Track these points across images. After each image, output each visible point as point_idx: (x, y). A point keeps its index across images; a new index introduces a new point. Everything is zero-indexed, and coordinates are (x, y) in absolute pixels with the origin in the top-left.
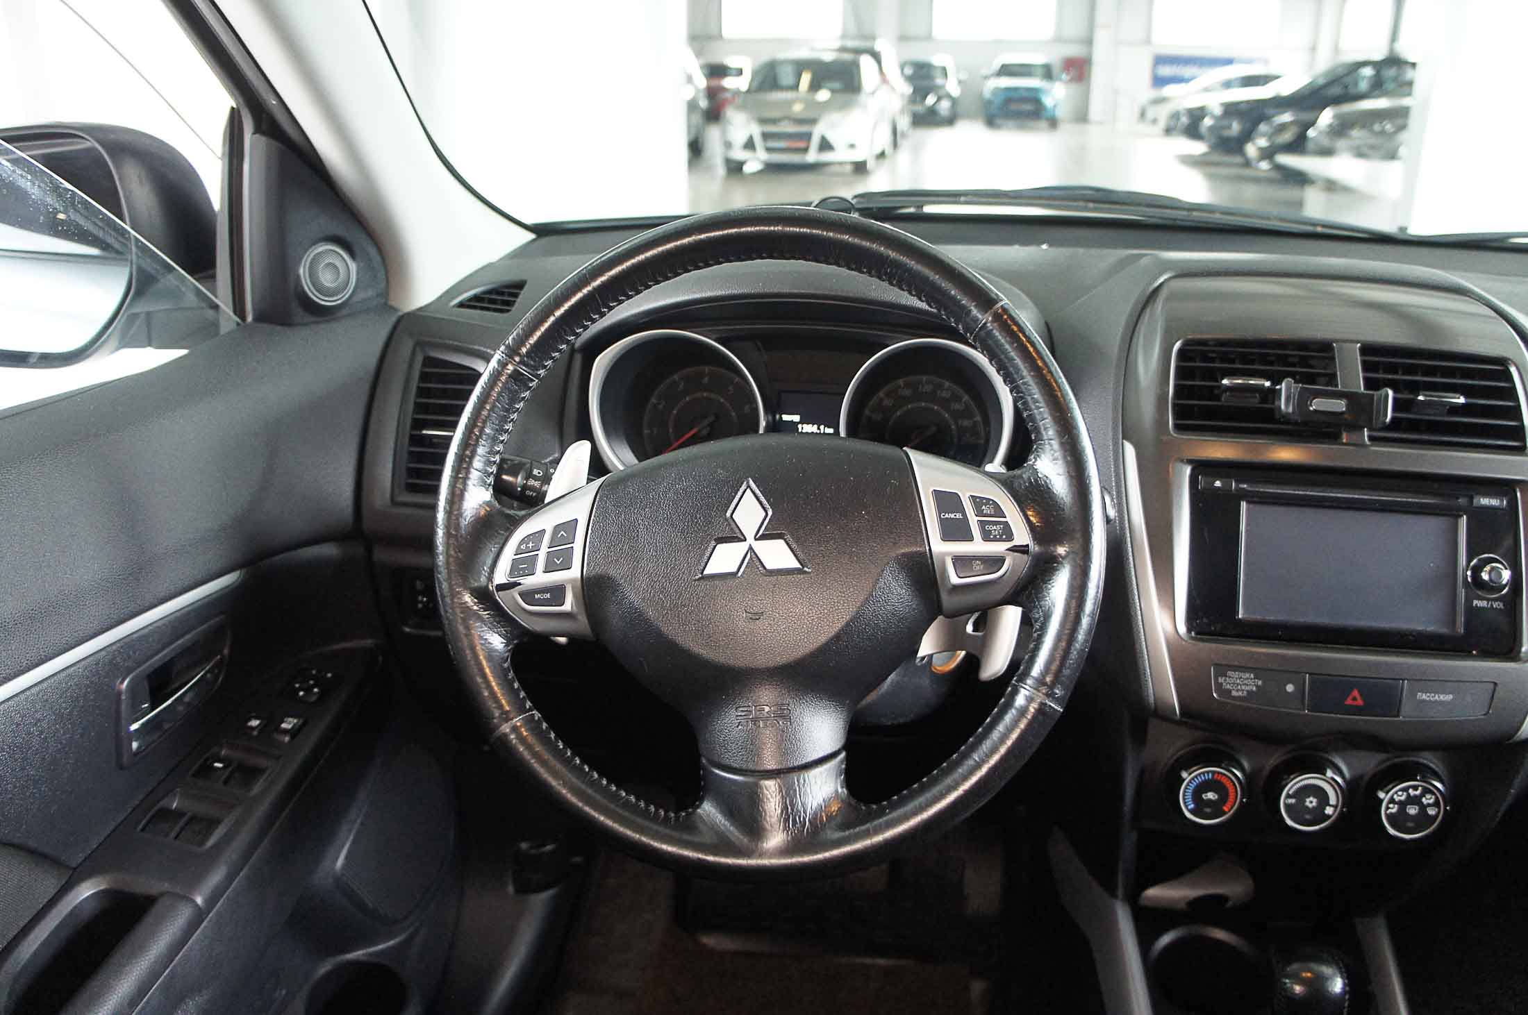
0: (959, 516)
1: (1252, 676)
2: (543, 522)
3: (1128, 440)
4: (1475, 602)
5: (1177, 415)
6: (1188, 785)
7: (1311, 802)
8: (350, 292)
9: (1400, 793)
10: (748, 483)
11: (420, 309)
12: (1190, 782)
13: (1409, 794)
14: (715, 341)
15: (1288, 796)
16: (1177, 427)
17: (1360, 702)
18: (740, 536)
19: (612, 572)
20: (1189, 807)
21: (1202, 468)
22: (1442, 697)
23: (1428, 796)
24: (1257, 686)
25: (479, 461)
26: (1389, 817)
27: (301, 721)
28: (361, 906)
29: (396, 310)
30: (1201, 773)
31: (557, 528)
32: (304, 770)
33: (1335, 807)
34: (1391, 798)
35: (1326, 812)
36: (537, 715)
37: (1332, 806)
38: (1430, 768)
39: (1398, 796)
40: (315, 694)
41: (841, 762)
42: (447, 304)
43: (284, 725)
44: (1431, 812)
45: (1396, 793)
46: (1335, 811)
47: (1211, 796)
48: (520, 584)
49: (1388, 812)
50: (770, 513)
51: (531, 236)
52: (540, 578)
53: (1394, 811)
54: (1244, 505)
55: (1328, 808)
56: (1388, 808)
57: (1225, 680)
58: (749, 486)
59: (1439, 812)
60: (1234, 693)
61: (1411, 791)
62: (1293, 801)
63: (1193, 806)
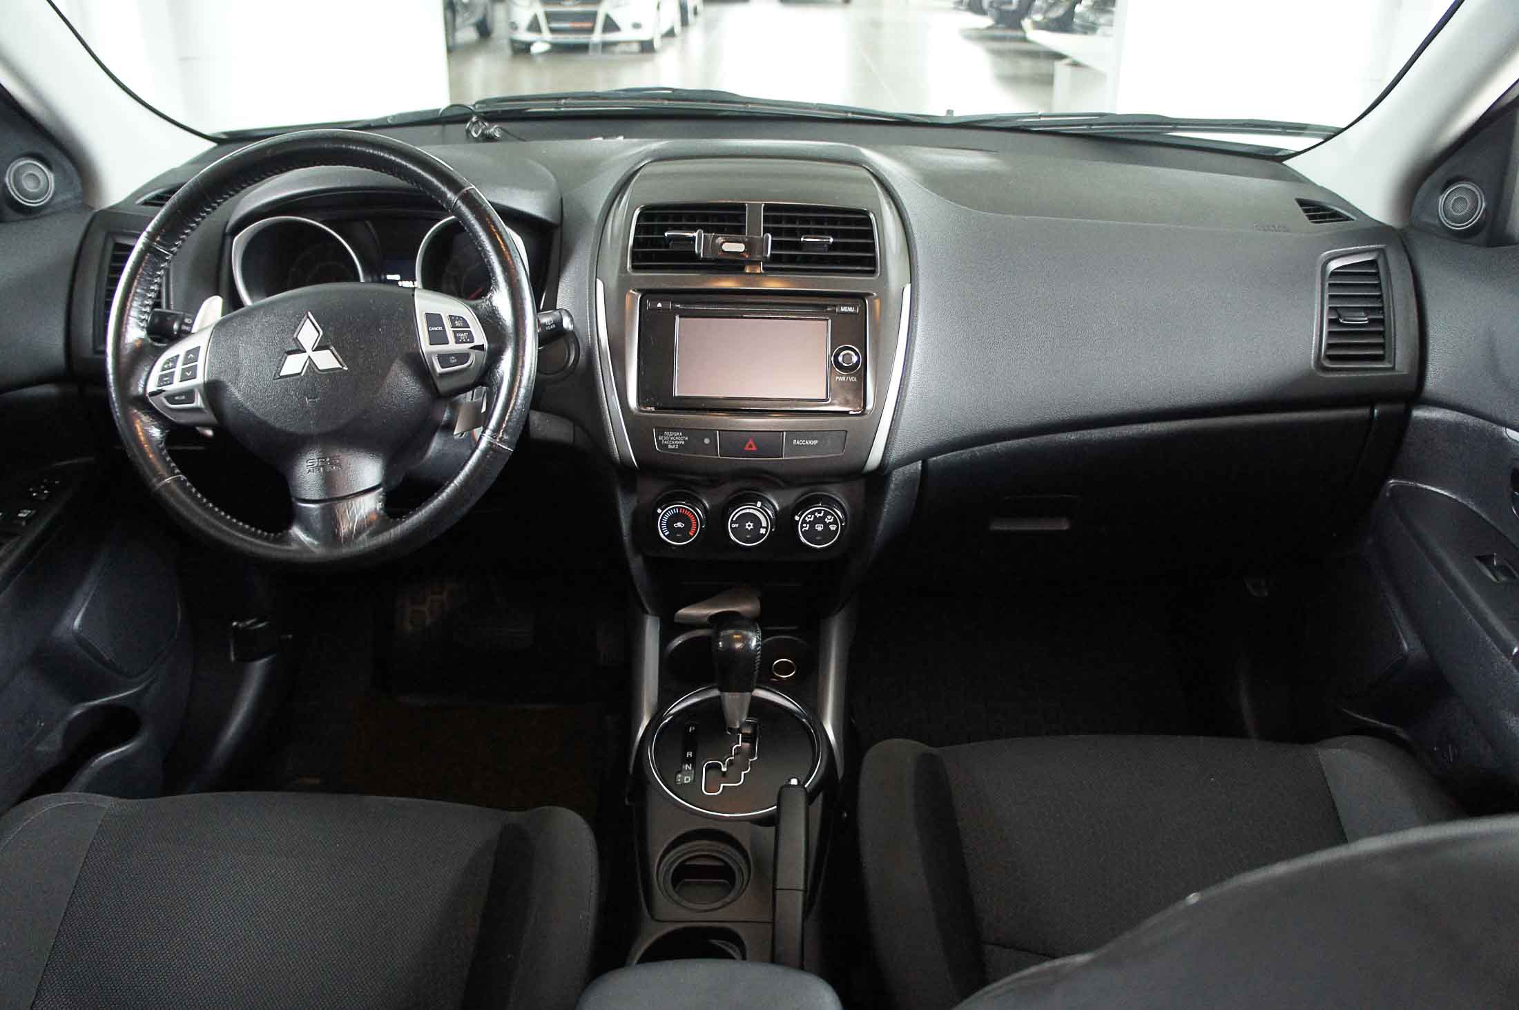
0: (440, 328)
1: (681, 434)
2: (180, 349)
3: (599, 278)
4: (837, 378)
5: (633, 261)
6: (662, 518)
7: (749, 526)
8: (50, 196)
9: (809, 516)
10: (308, 315)
11: (112, 208)
12: (663, 515)
13: (815, 517)
14: (320, 223)
15: (732, 522)
16: (635, 268)
17: (754, 448)
18: (301, 349)
19: (222, 378)
20: (666, 534)
21: (646, 293)
22: (810, 442)
23: (829, 517)
24: (685, 441)
25: (134, 311)
26: (804, 533)
27: (34, 512)
28: (99, 658)
29: (93, 208)
30: (671, 509)
31: (188, 352)
32: (37, 543)
33: (767, 528)
34: (803, 520)
35: (761, 532)
36: (183, 477)
37: (764, 528)
38: (835, 500)
39: (808, 518)
40: (45, 494)
41: (380, 494)
42: (134, 202)
43: (20, 515)
44: (833, 528)
45: (806, 516)
46: (766, 532)
47: (679, 525)
48: (164, 391)
49: (803, 530)
50: (321, 333)
51: (213, 145)
52: (177, 385)
53: (807, 529)
54: (677, 318)
55: (761, 529)
56: (802, 527)
57: (664, 438)
58: (308, 317)
59: (838, 527)
60: (670, 447)
61: (816, 514)
62: (737, 525)
63: (668, 533)
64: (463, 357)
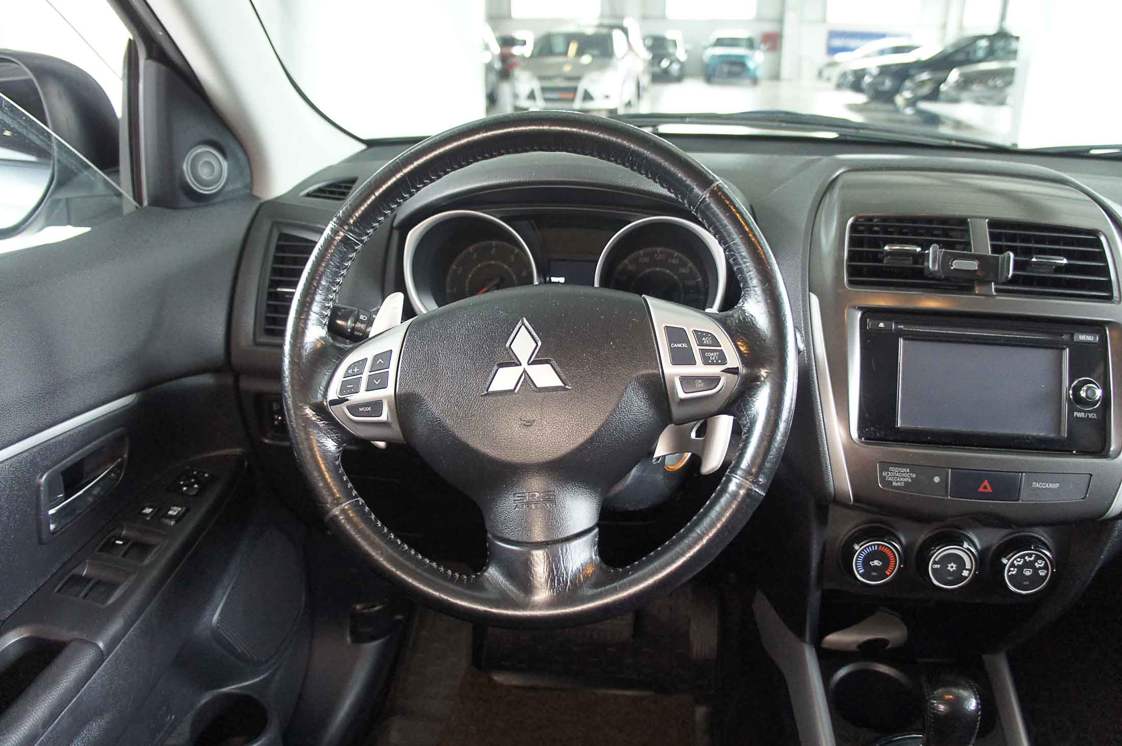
0: (685, 345)
1: (908, 471)
2: (366, 352)
3: (812, 292)
4: (1075, 414)
5: (850, 274)
6: (859, 555)
7: (952, 567)
8: (223, 184)
9: (1019, 560)
10: (523, 321)
11: (277, 198)
12: (861, 552)
13: (1025, 560)
14: (501, 219)
15: (935, 562)
16: (851, 283)
17: (989, 490)
18: (516, 361)
19: (418, 390)
20: (860, 572)
21: (869, 313)
22: (1051, 485)
23: (1040, 561)
24: (912, 478)
25: (317, 306)
26: (1010, 577)
27: (184, 508)
28: (232, 650)
29: (258, 198)
30: (869, 546)
31: (377, 357)
33: (970, 570)
34: (1011, 563)
35: (963, 574)
36: (361, 501)
37: (967, 570)
38: (1040, 540)
39: (1017, 561)
40: (196, 488)
41: (595, 536)
42: (298, 195)
43: (170, 513)
44: (1042, 573)
45: (1016, 559)
46: (969, 574)
47: (876, 563)
48: (347, 400)
49: (1009, 574)
50: (540, 344)
51: (363, 147)
52: (362, 395)
53: (1014, 573)
54: (901, 341)
55: (964, 571)
56: (1009, 571)
57: (888, 474)
58: (523, 324)
59: (1047, 574)
60: (894, 484)
61: (1026, 558)
62: (939, 566)
63: (863, 570)
64: (713, 381)
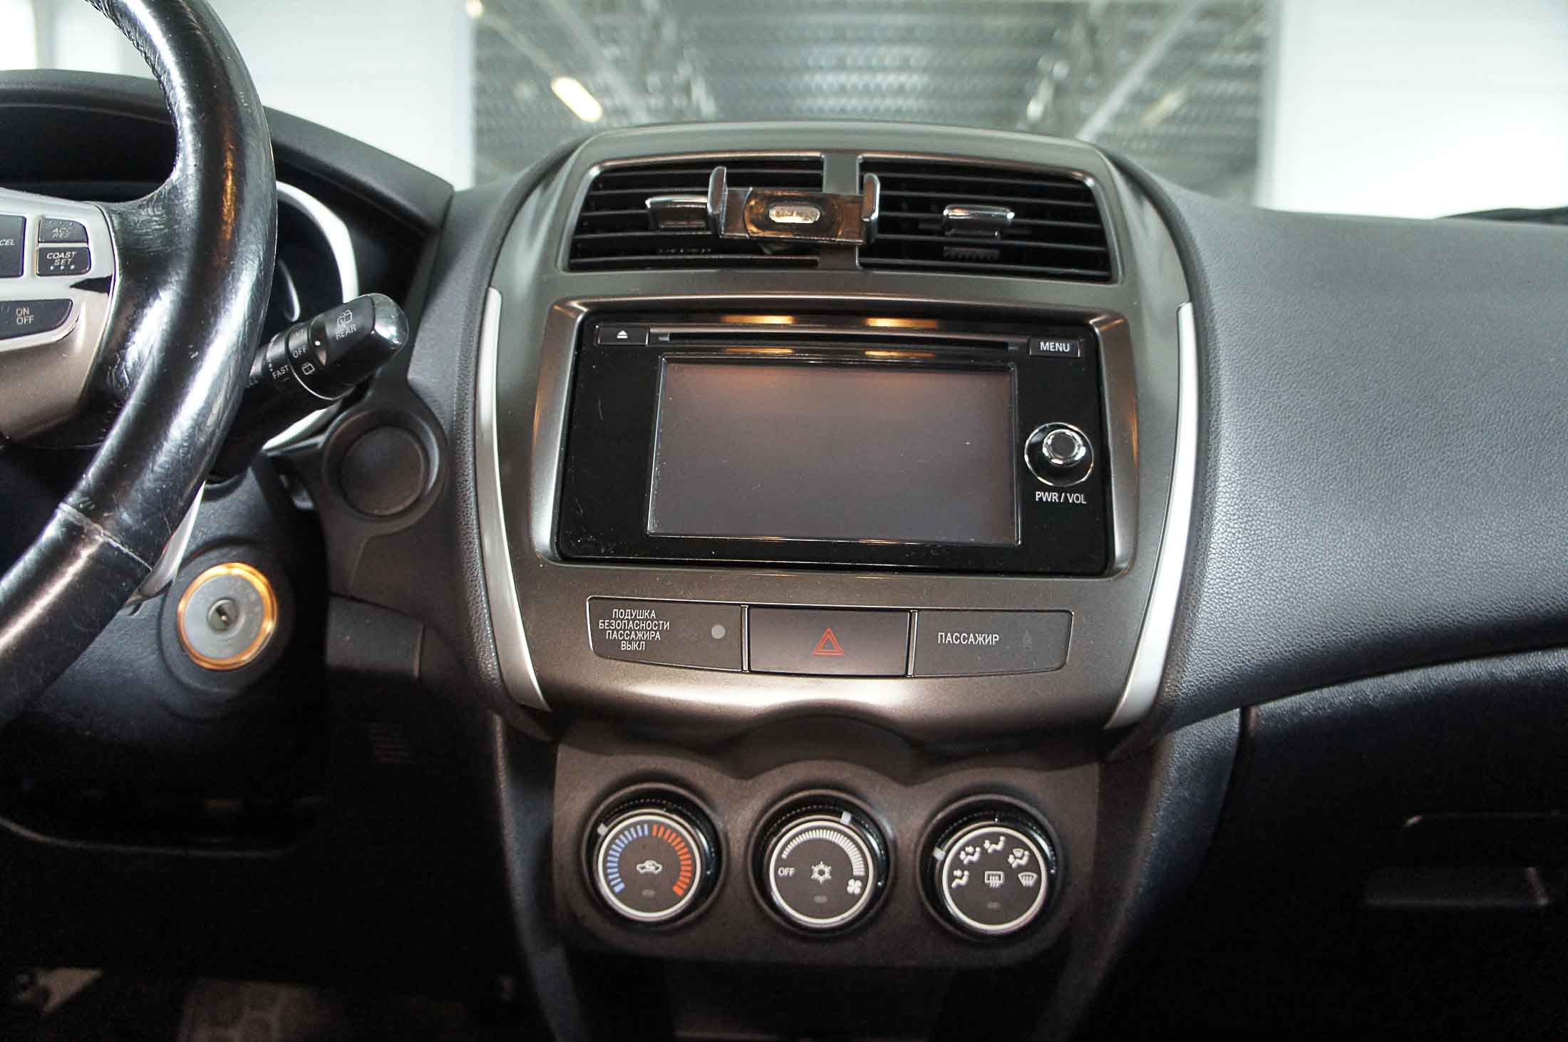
1: (653, 615)
4: (1038, 495)
5: (571, 253)
6: (609, 848)
7: (822, 873)
9: (970, 849)
12: (612, 842)
13: (984, 851)
15: (781, 863)
20: (617, 889)
21: (602, 313)
23: (1018, 852)
24: (662, 632)
26: (957, 893)
30: (632, 826)
33: (864, 880)
34: (955, 860)
35: (850, 889)
37: (856, 878)
39: (967, 854)
44: (1027, 880)
45: (963, 848)
46: (863, 888)
47: (650, 866)
49: (954, 885)
53: (963, 882)
54: (665, 368)
55: (851, 882)
56: (951, 878)
57: (610, 624)
59: (1039, 881)
60: (625, 646)
61: (987, 844)
62: (792, 871)
63: (622, 886)
64: (50, 310)
